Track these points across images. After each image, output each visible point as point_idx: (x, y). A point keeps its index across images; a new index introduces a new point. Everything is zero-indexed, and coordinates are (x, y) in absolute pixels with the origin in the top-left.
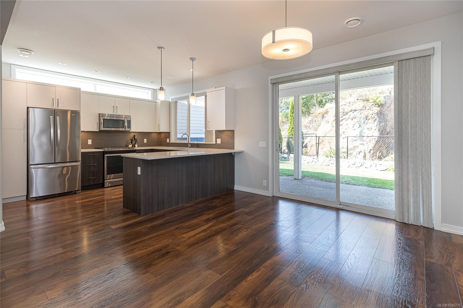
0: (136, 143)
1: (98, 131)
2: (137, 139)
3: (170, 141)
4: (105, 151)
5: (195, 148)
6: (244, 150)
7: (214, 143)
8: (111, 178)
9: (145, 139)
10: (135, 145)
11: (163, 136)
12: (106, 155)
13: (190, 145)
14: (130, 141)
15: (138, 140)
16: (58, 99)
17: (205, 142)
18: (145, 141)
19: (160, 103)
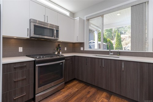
1: (29, 37)
2: (61, 48)
3: (84, 49)
4: (36, 61)
10: (59, 52)
12: (37, 65)
13: (113, 53)
14: (56, 49)
18: (66, 49)
19: (78, 19)
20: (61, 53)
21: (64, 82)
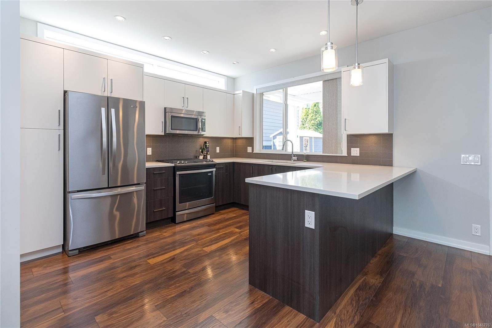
0: (208, 153)
1: (163, 134)
2: (208, 147)
3: (253, 150)
4: (177, 166)
5: (304, 161)
6: (417, 168)
7: (345, 154)
8: (187, 208)
9: (217, 148)
10: (206, 156)
11: (240, 142)
12: (178, 173)
13: (296, 158)
14: (201, 151)
15: (210, 149)
16: (112, 80)
17: (323, 153)
18: (218, 150)
19: (241, 94)
20: (209, 157)
21: (215, 204)
